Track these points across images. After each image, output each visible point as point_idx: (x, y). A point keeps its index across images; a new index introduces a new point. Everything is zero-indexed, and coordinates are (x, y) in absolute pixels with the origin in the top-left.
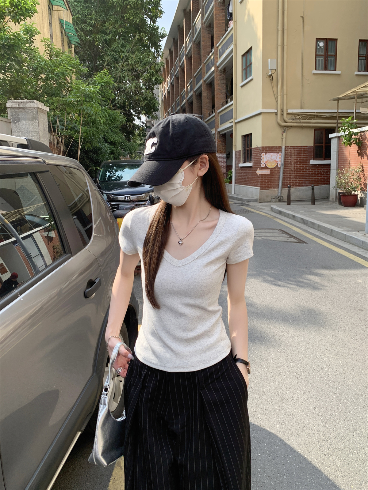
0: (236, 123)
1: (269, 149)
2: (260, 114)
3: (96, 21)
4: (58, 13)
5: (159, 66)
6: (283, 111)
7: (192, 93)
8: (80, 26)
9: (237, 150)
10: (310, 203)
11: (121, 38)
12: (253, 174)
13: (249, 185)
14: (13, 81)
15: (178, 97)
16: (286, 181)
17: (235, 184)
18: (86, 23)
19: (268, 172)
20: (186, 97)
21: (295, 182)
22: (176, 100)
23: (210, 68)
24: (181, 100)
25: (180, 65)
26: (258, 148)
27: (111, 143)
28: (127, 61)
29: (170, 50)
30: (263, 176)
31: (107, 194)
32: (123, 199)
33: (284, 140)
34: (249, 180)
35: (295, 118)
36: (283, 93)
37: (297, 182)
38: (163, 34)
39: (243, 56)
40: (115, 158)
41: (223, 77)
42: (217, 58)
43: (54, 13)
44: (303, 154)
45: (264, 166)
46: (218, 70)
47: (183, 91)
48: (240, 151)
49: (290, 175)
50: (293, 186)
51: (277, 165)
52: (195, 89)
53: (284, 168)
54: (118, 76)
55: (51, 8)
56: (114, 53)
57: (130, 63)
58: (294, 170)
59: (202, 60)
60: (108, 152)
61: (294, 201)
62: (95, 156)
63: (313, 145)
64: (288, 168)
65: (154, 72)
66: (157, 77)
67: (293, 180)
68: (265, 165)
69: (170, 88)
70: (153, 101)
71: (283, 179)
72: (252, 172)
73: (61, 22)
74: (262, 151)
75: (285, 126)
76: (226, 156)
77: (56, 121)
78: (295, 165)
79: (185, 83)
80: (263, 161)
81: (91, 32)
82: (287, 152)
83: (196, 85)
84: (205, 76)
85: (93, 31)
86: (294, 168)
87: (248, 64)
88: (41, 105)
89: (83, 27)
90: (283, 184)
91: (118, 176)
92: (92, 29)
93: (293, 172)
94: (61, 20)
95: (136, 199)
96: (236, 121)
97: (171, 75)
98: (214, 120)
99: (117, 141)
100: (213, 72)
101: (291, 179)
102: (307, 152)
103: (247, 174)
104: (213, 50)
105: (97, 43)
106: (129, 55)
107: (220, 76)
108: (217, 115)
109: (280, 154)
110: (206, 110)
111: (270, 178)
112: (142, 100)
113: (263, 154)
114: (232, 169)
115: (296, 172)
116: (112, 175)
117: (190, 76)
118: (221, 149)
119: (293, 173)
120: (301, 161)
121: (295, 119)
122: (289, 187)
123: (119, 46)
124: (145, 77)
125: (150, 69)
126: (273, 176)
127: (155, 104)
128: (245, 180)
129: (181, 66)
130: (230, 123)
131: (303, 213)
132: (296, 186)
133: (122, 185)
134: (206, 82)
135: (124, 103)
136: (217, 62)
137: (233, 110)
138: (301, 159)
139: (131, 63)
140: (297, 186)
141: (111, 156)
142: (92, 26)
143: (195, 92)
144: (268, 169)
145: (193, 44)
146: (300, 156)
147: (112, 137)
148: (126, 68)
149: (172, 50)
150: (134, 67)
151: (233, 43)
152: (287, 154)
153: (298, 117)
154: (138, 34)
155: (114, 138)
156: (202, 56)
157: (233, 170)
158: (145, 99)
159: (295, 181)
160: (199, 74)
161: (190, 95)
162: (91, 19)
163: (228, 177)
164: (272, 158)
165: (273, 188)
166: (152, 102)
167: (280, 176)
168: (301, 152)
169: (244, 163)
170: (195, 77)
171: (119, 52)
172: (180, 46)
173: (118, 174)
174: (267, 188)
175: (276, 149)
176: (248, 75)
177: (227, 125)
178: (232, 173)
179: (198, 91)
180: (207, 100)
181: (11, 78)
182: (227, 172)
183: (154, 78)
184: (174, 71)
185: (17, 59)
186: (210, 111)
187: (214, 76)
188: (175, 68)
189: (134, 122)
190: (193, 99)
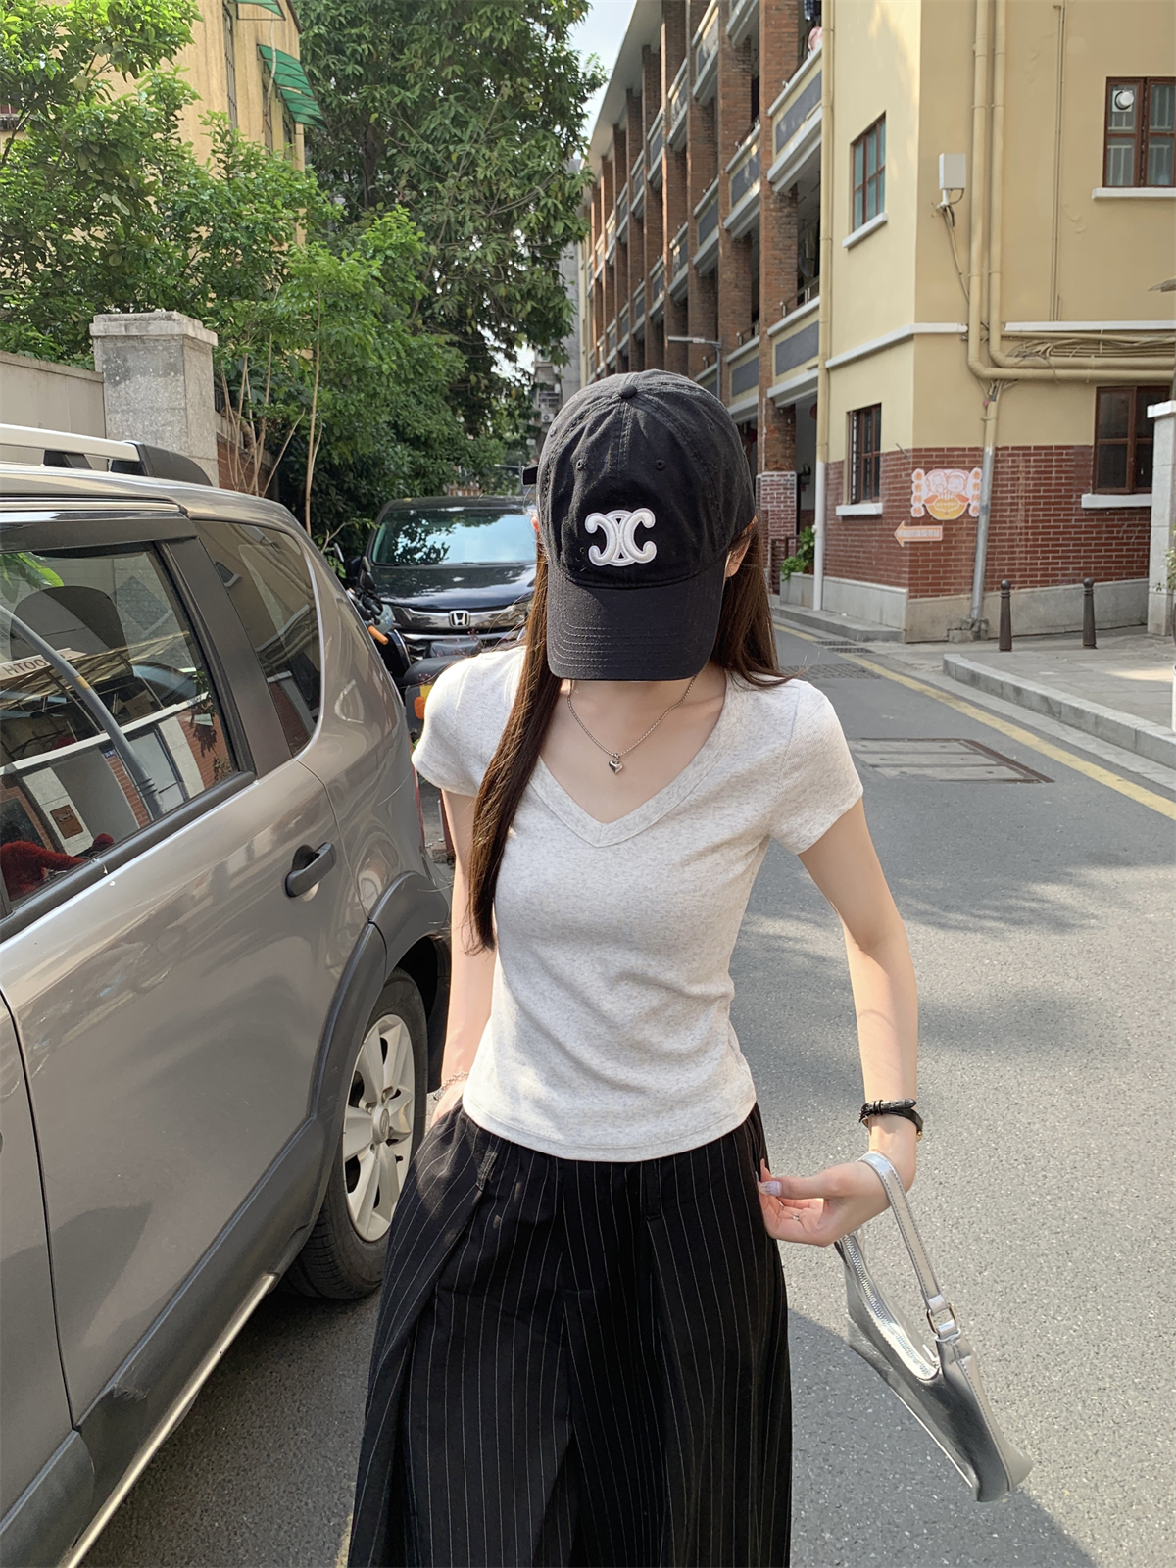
0: (829, 370)
1: (937, 456)
2: (907, 339)
3: (374, 44)
4: (256, 26)
5: (575, 187)
6: (988, 330)
7: (685, 269)
8: (323, 63)
9: (833, 459)
10: (1080, 642)
11: (451, 97)
12: (883, 541)
13: (872, 581)
14: (112, 252)
15: (639, 284)
16: (999, 565)
17: (825, 574)
18: (343, 53)
19: (935, 534)
20: (666, 284)
21: (1031, 570)
22: (632, 294)
23: (747, 188)
24: (649, 295)
25: (649, 178)
26: (899, 455)
27: (416, 442)
28: (471, 170)
29: (616, 127)
30: (918, 548)
31: (398, 605)
32: (446, 625)
33: (991, 425)
34: (871, 564)
35: (1029, 351)
36: (989, 268)
37: (1037, 570)
38: (594, 77)
39: (855, 144)
40: (427, 492)
41: (789, 216)
42: (771, 151)
43: (244, 28)
44: (1057, 472)
45: (923, 514)
46: (773, 192)
47: (658, 264)
48: (842, 462)
49: (1013, 546)
50: (1021, 582)
51: (967, 510)
52: (696, 259)
53: (992, 522)
54: (440, 220)
55: (233, 12)
56: (430, 146)
57: (481, 177)
58: (1026, 528)
59: (720, 161)
60: (405, 470)
61: (1022, 637)
62: (364, 483)
63: (1092, 443)
64: (1006, 522)
65: (560, 206)
66: (569, 223)
67: (1021, 564)
68: (926, 511)
69: (615, 255)
70: (556, 300)
71: (987, 559)
72: (881, 536)
73: (263, 55)
74: (914, 463)
75: (995, 380)
76: (795, 478)
77: (240, 375)
78: (1027, 510)
79: (662, 239)
80: (919, 499)
81: (359, 80)
82: (1002, 467)
83: (701, 243)
84: (729, 214)
85: (364, 78)
86: (1027, 522)
87: (872, 171)
88: (194, 326)
89: (333, 66)
90: (988, 575)
91: (433, 548)
92: (362, 72)
93: (1021, 534)
94: (264, 50)
95: (487, 624)
96: (829, 363)
97: (618, 213)
98: (757, 358)
99: (435, 436)
100: (757, 200)
101: (1014, 558)
102: (1071, 466)
103: (863, 541)
104: (758, 127)
105: (376, 115)
106: (477, 151)
107: (780, 214)
108: (765, 341)
109: (977, 474)
110: (729, 325)
111: (942, 554)
112: (519, 297)
113: (919, 475)
114: (814, 522)
115: (1033, 534)
116: (414, 544)
117: (679, 214)
118: (779, 457)
119: (1023, 537)
120: (1050, 497)
121: (1030, 354)
122: (1007, 588)
123: (447, 122)
124: (529, 222)
125: (548, 195)
126: (954, 548)
127: (560, 310)
128: (858, 562)
129: (651, 182)
130: (810, 369)
131: (1049, 676)
132: (1031, 582)
133: (443, 578)
134: (734, 235)
135: (461, 308)
136: (770, 165)
137: (821, 326)
138: (1049, 491)
139: (486, 176)
140: (1037, 582)
141: (416, 483)
142: (360, 63)
143: (696, 267)
144: (938, 523)
145: (691, 106)
146: (1045, 479)
147: (419, 422)
148: (466, 196)
149: (621, 127)
150: (494, 188)
151: (823, 100)
152: (1003, 473)
153: (1041, 348)
154: (508, 83)
155: (427, 426)
156: (720, 146)
157: (818, 527)
158: (529, 295)
159: (1031, 564)
160: (709, 208)
161: (680, 276)
162: (360, 38)
163: (800, 552)
164: (949, 487)
165: (955, 590)
166: (551, 305)
167: (976, 548)
168: (1051, 466)
169: (855, 502)
170: (696, 217)
171: (445, 141)
172: (648, 113)
173: (436, 539)
174: (933, 591)
175: (964, 456)
176: (871, 209)
177: (799, 376)
178: (812, 536)
179: (707, 264)
180: (736, 294)
181: (105, 243)
182: (798, 533)
183: (558, 228)
184: (628, 197)
185: (124, 185)
186: (743, 330)
187: (759, 213)
188: (631, 190)
189: (494, 369)
190: (689, 291)
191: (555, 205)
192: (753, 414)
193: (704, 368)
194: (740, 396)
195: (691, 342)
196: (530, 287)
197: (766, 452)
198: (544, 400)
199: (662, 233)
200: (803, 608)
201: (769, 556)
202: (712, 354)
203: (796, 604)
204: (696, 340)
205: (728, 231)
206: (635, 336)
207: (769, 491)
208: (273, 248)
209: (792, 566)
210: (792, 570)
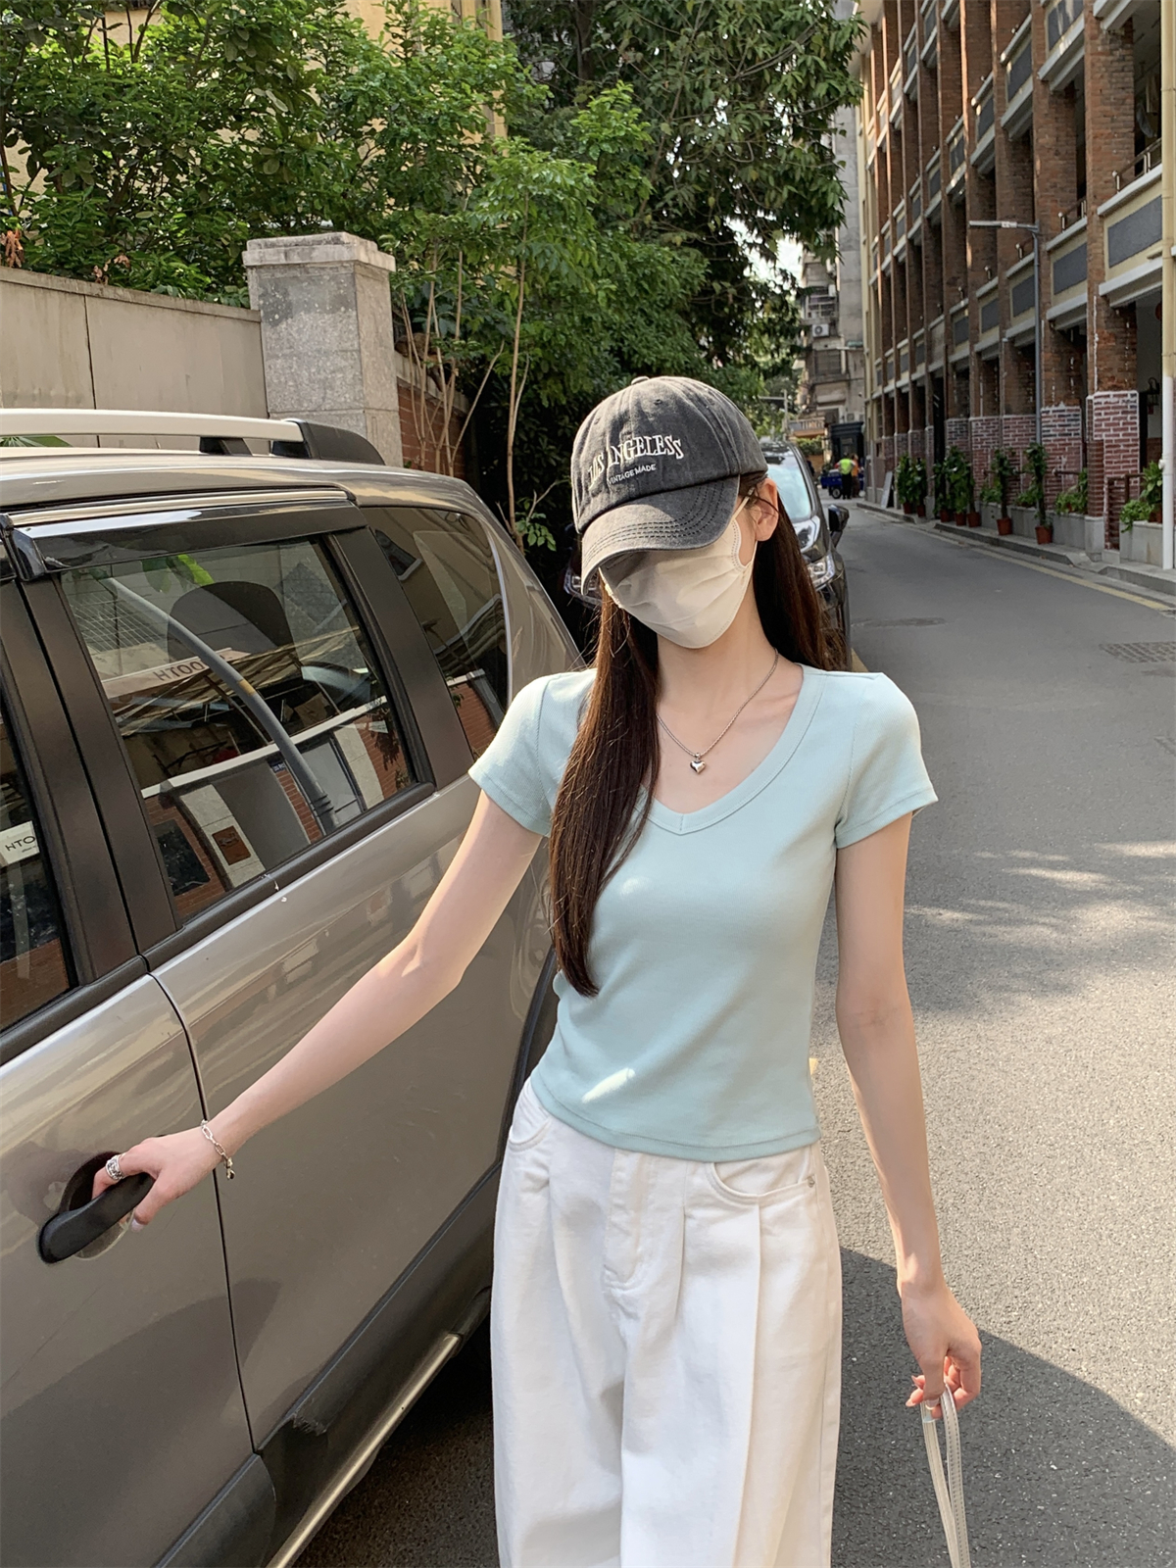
0: (1175, 259)
5: (843, 36)
7: (991, 133)
14: (266, 158)
15: (934, 153)
20: (967, 151)
22: (924, 168)
24: (946, 166)
25: (943, 15)
28: (711, 23)
41: (1122, 59)
46: (1100, 31)
47: (956, 127)
52: (1004, 119)
54: (673, 88)
57: (722, 32)
65: (823, 64)
66: (833, 83)
69: (902, 116)
70: (820, 182)
76: (1137, 398)
77: (425, 302)
79: (961, 95)
83: (1011, 98)
84: (1044, 59)
88: (367, 251)
97: (904, 62)
98: (1086, 244)
100: (1080, 41)
107: (1110, 58)
108: (1095, 223)
110: (1049, 204)
112: (772, 182)
114: (1160, 456)
117: (982, 61)
118: (1115, 372)
124: (785, 86)
125: (808, 51)
127: (825, 194)
129: (945, 21)
130: (1152, 257)
134: (1052, 87)
135: (700, 197)
137: (1164, 201)
139: (728, 31)
143: (1006, 129)
147: (648, 348)
148: (705, 56)
150: (739, 46)
155: (659, 352)
157: (1166, 461)
158: (786, 178)
160: (1021, 51)
161: (984, 142)
163: (1142, 494)
166: (813, 189)
170: (1005, 64)
177: (1138, 267)
178: (1159, 473)
179: (1017, 128)
180: (1057, 163)
181: (259, 147)
182: (1141, 471)
183: (821, 90)
184: (917, 40)
185: (280, 74)
186: (1066, 209)
187: (1083, 58)
188: (921, 31)
189: (746, 272)
190: (997, 160)
191: (817, 63)
192: (1081, 318)
193: (1018, 260)
194: (1064, 293)
195: (1000, 227)
196: (787, 167)
197: (1099, 366)
198: (816, 307)
199: (961, 87)
200: (1149, 567)
201: (1105, 500)
202: (1028, 241)
203: (1141, 562)
204: (1006, 224)
205: (1045, 82)
206: (929, 219)
207: (1103, 416)
208: (462, 141)
209: (1134, 512)
210: (1134, 518)
